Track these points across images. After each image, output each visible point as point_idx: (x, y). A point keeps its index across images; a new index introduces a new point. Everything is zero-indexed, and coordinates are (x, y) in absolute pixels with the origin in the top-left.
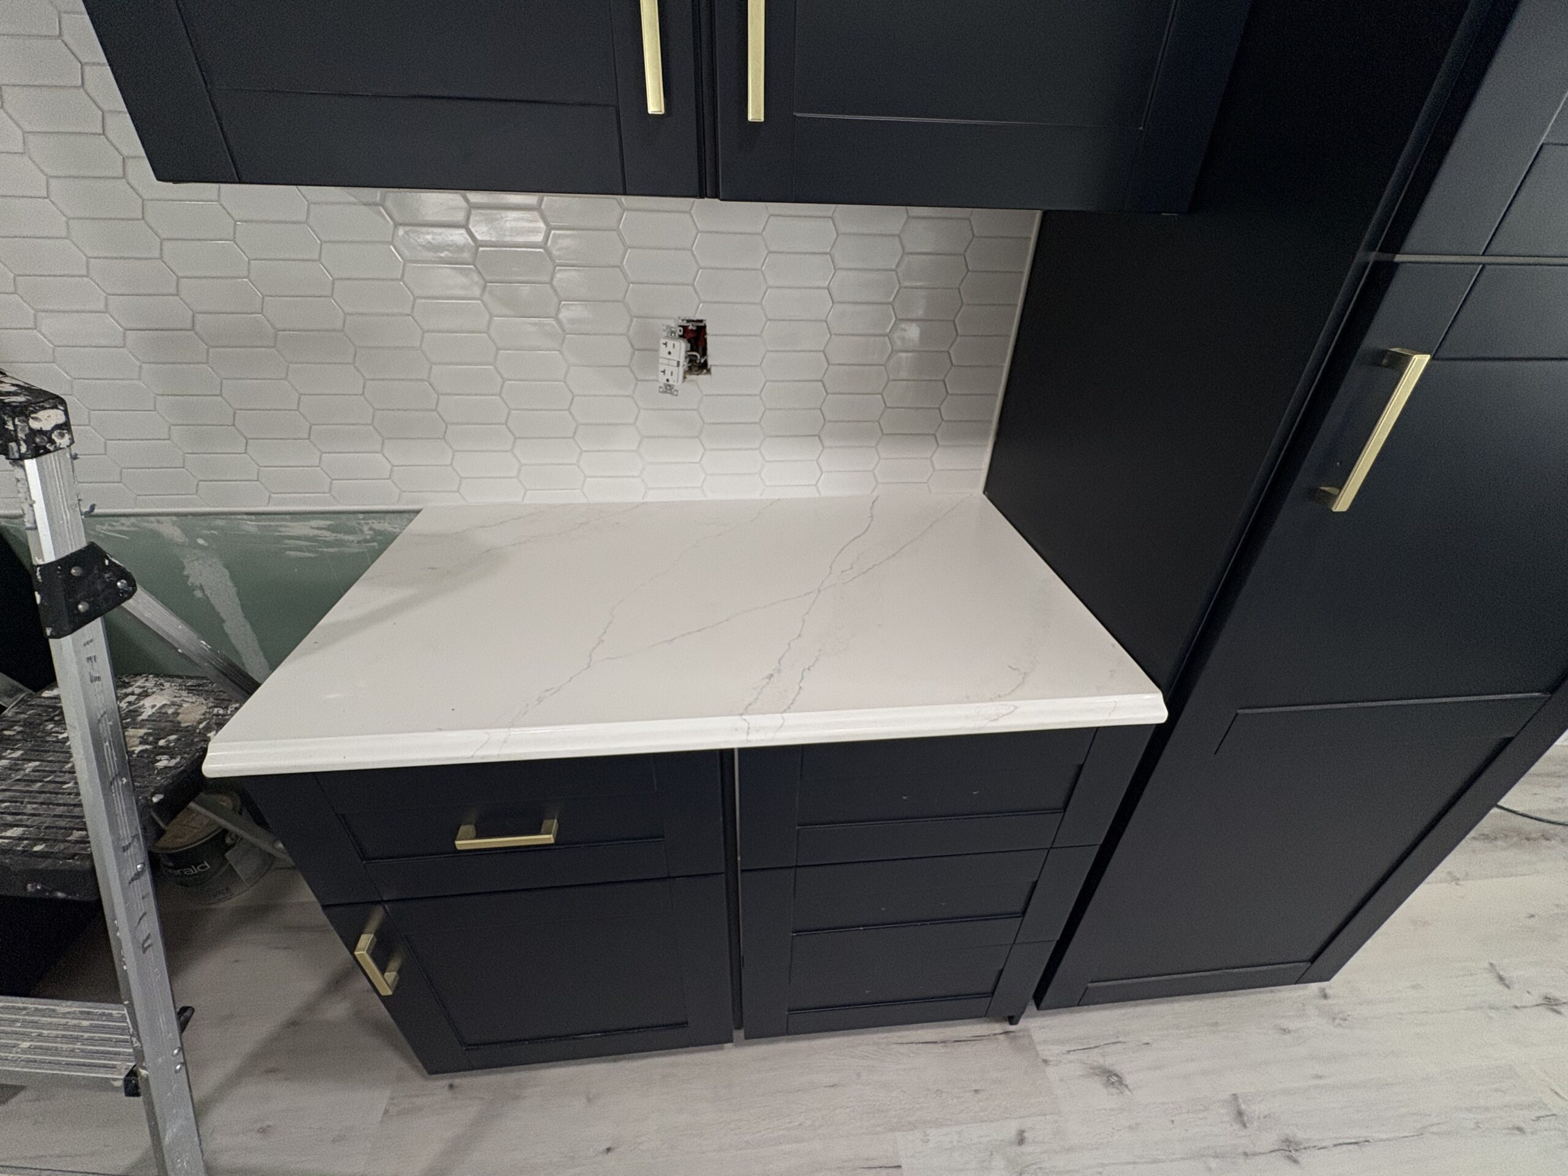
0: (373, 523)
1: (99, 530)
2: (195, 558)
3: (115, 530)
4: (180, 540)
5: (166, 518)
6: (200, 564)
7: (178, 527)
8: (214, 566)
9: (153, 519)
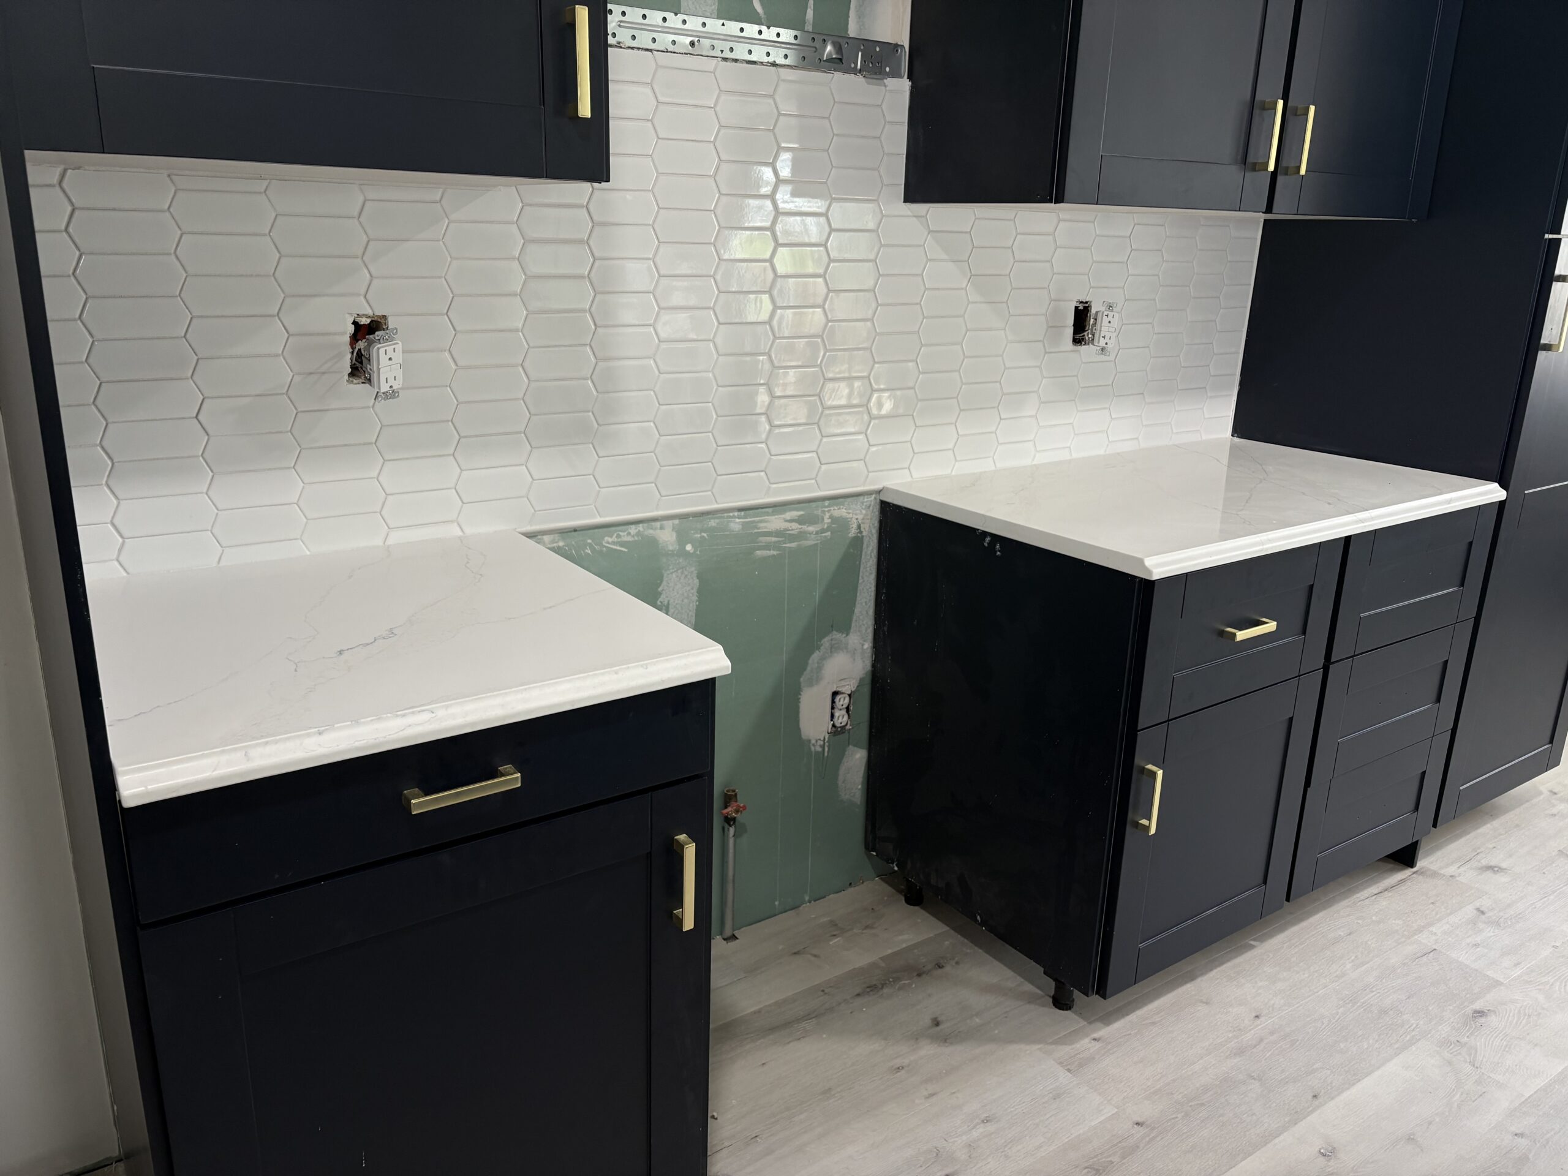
0: (834, 510)
1: (604, 544)
2: (675, 569)
3: (619, 542)
4: (671, 548)
5: (670, 522)
6: (677, 576)
7: (676, 532)
8: (689, 577)
9: (658, 524)
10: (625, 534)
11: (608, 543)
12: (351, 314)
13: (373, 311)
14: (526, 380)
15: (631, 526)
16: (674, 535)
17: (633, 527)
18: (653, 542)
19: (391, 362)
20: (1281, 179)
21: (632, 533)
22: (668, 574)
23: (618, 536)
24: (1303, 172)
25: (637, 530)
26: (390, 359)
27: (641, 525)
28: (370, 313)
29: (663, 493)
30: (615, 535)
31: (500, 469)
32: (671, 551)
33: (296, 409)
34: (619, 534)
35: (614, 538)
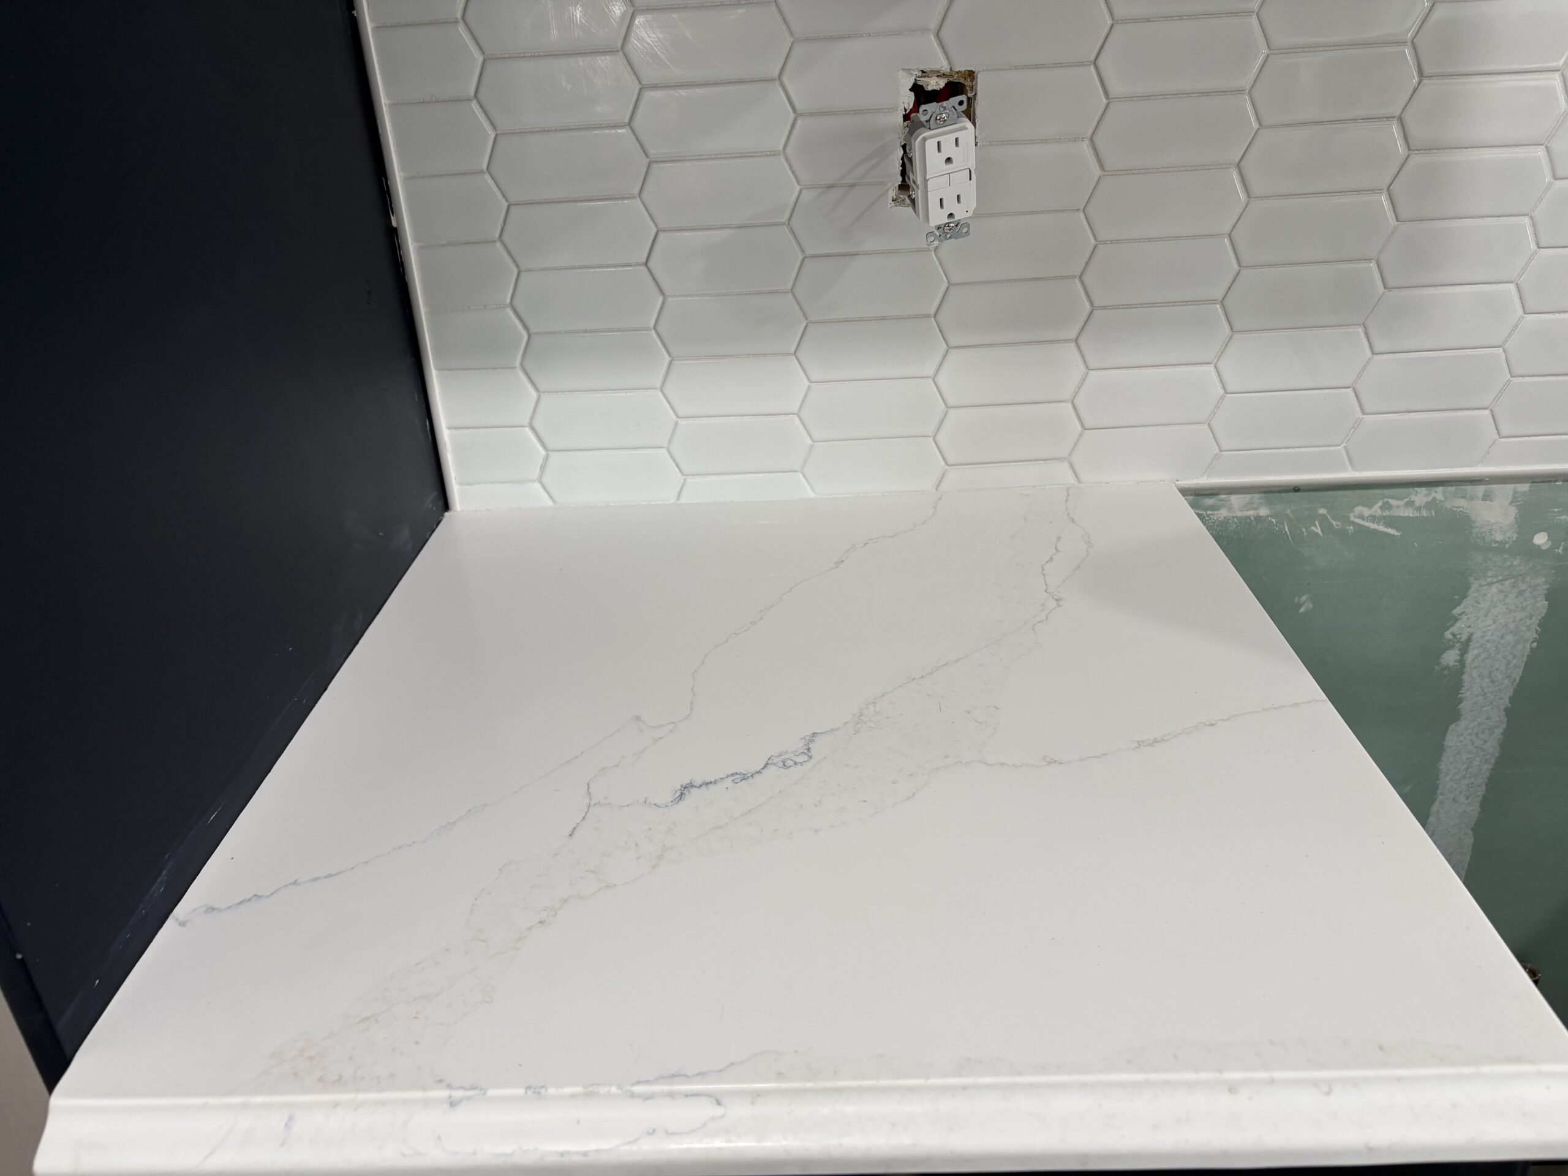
1: (1352, 519)
2: (1500, 578)
3: (1384, 517)
4: (1499, 537)
5: (1509, 488)
6: (1501, 591)
7: (1517, 506)
8: (1527, 594)
9: (1480, 490)
10: (1402, 503)
11: (1362, 517)
12: (908, 71)
13: (950, 62)
14: (1242, 196)
15: (1419, 490)
16: (1513, 511)
17: (1423, 491)
18: (1461, 523)
19: (950, 166)
21: (1417, 504)
22: (1481, 586)
23: (1386, 506)
25: (1430, 498)
26: (949, 160)
27: (1440, 489)
28: (944, 67)
29: (1505, 431)
30: (1380, 503)
31: (1164, 370)
32: (1496, 542)
33: (803, 251)
34: (1387, 503)
35: (1376, 510)
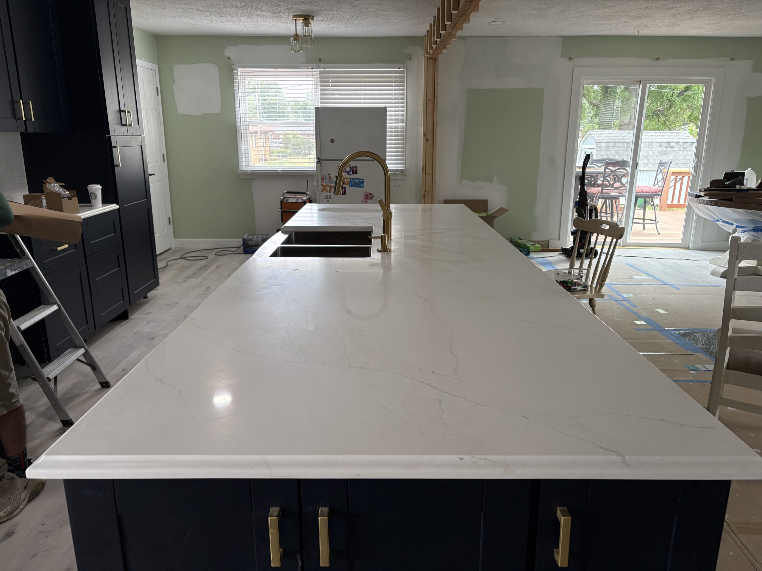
20: (27, 122)
24: (33, 120)
